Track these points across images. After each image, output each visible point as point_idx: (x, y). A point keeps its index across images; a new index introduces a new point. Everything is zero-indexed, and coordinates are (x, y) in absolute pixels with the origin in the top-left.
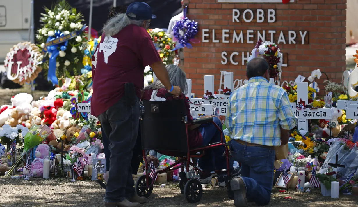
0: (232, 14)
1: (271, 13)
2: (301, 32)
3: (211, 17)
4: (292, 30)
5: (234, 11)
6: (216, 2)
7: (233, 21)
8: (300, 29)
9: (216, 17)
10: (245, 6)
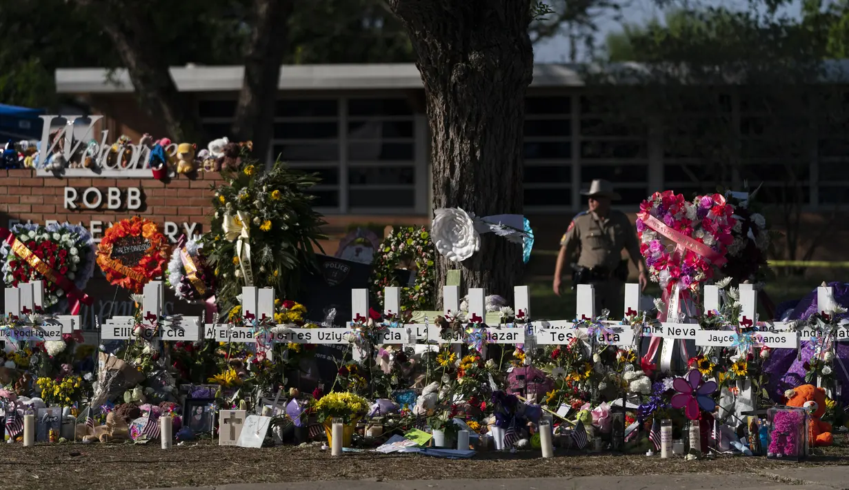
0: (63, 195)
1: (134, 193)
2: (186, 225)
3: (24, 199)
4: (170, 220)
5: (67, 190)
6: (34, 176)
7: (66, 206)
8: (183, 220)
9: (33, 200)
10: (87, 182)
